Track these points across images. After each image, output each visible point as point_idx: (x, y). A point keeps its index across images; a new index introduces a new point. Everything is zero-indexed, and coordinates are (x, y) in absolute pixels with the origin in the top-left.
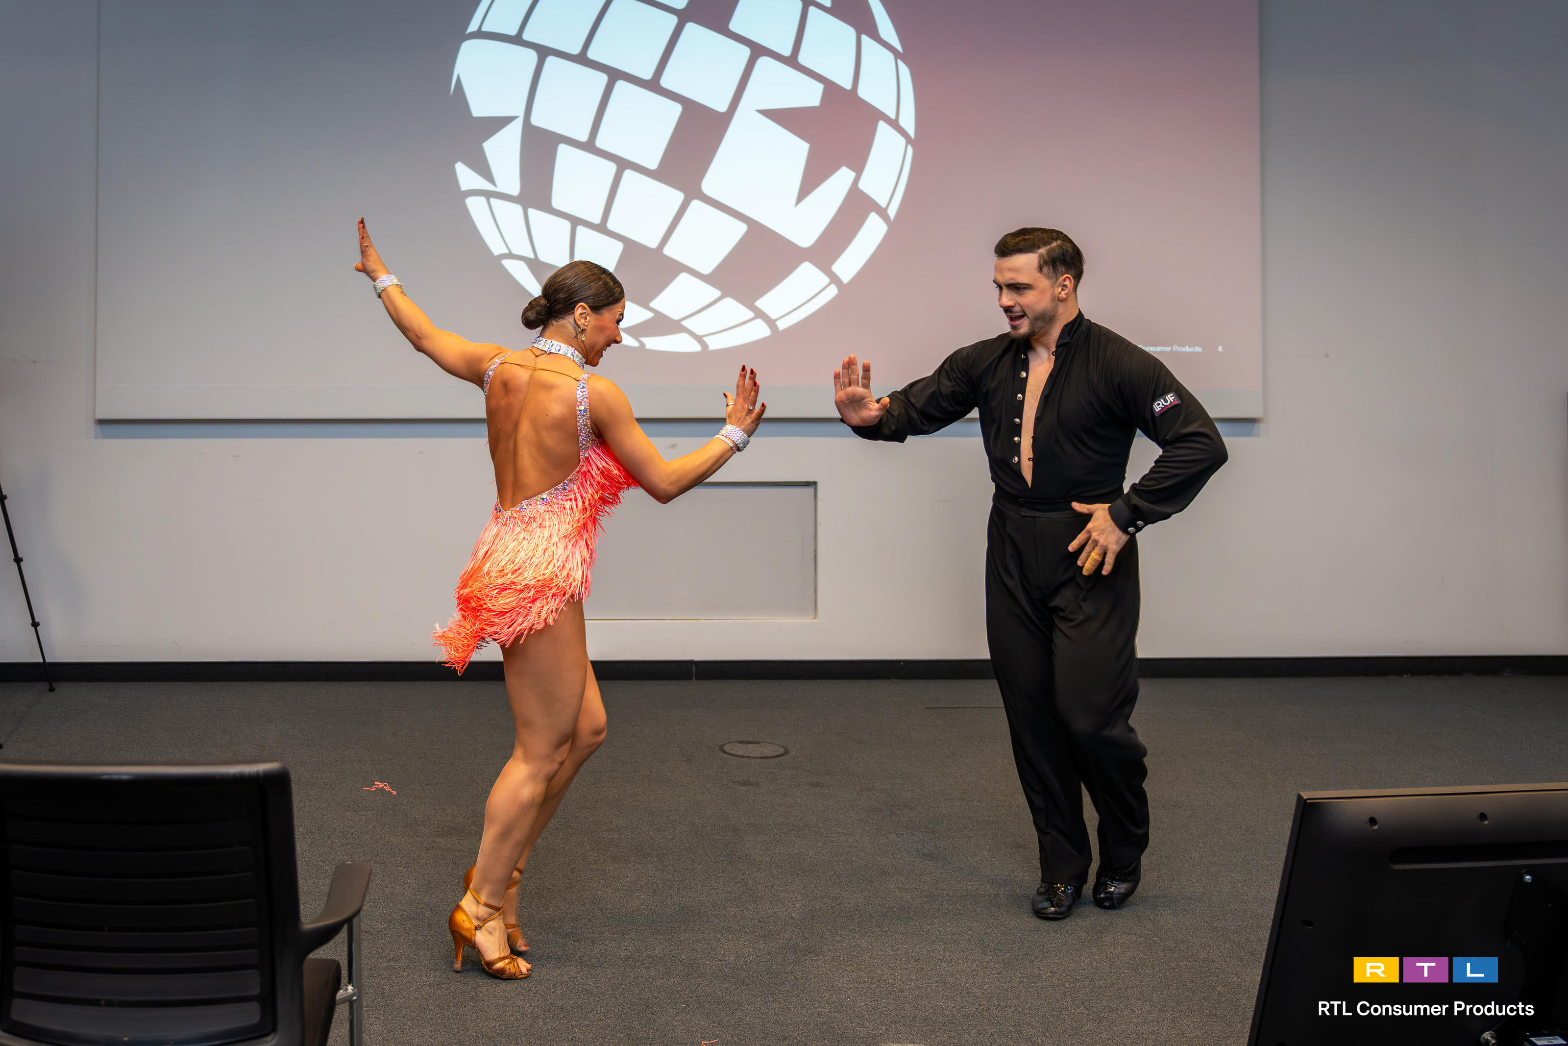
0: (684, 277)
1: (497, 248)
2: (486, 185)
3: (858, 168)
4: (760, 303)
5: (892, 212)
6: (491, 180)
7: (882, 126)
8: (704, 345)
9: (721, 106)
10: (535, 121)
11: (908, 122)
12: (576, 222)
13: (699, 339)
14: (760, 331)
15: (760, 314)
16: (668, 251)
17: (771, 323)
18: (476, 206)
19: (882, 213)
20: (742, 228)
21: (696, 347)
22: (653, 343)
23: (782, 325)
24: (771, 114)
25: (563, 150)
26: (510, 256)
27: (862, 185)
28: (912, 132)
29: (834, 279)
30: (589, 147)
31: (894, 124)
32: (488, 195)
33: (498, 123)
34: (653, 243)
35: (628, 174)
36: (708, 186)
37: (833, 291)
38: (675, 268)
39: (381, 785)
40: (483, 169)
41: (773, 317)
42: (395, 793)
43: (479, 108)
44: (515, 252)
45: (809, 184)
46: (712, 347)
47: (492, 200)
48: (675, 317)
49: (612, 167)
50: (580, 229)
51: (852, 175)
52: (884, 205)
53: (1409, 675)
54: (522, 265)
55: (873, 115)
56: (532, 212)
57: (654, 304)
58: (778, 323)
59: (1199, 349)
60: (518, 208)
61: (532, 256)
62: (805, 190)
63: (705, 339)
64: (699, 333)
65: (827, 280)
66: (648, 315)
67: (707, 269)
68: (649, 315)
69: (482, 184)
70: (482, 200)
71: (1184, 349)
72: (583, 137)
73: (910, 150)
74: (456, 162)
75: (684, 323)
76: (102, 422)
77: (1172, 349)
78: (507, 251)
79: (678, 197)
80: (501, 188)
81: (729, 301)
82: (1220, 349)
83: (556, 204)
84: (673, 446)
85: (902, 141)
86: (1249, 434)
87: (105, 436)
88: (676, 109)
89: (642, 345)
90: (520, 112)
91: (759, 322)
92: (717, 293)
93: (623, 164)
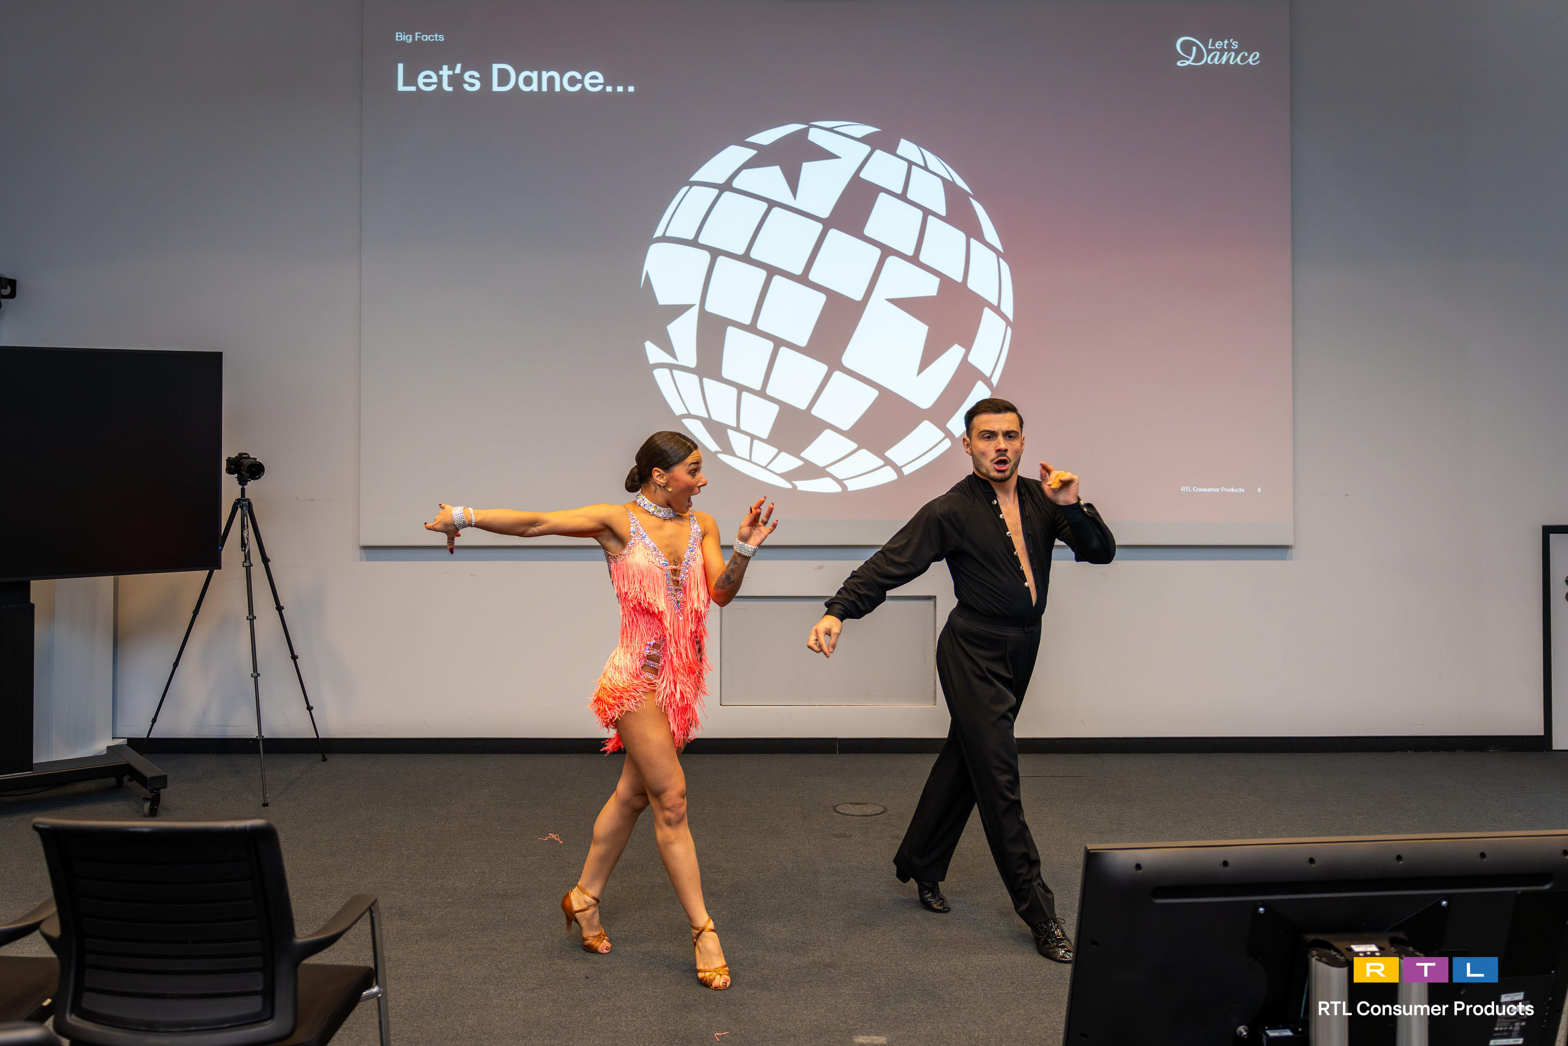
0: (828, 433)
1: (679, 410)
2: (669, 360)
3: (968, 345)
4: (889, 454)
5: (995, 381)
6: (674, 356)
7: (987, 311)
8: (844, 487)
9: (858, 296)
10: (709, 308)
11: (1008, 308)
12: (741, 389)
13: (840, 482)
14: (888, 475)
15: (888, 462)
16: (815, 412)
17: (898, 469)
18: (661, 377)
19: (987, 381)
20: (875, 393)
21: (836, 488)
22: (803, 485)
23: (907, 471)
24: (899, 303)
25: (731, 330)
26: (689, 416)
27: (971, 359)
28: (1011, 317)
29: (948, 434)
30: (752, 328)
31: (997, 310)
32: (671, 367)
33: (680, 310)
34: (803, 406)
35: (783, 350)
36: (849, 359)
37: (947, 444)
38: (822, 426)
39: (553, 836)
40: (667, 346)
41: (900, 464)
42: (561, 842)
43: (665, 297)
44: (692, 412)
45: (928, 358)
46: (850, 489)
47: (674, 372)
48: (821, 464)
49: (770, 345)
50: (745, 395)
51: (963, 351)
52: (988, 375)
53: (1412, 751)
54: (698, 423)
55: (980, 303)
56: (706, 381)
57: (804, 454)
58: (903, 469)
59: (1242, 490)
60: (695, 378)
61: (706, 416)
62: (924, 364)
63: (845, 482)
64: (840, 477)
65: (942, 435)
66: (798, 463)
67: (846, 426)
68: (801, 463)
69: (668, 359)
70: (667, 371)
71: (1230, 490)
72: (747, 321)
73: (1009, 330)
74: (646, 341)
75: (828, 469)
76: (365, 548)
77: (1220, 490)
78: (686, 412)
79: (823, 368)
80: (681, 362)
81: (864, 452)
82: (1259, 490)
83: (725, 374)
84: (821, 567)
85: (1004, 323)
86: (1284, 558)
87: (368, 559)
88: (822, 298)
89: (795, 487)
90: (697, 302)
91: (888, 468)
92: (855, 446)
93: (779, 343)
